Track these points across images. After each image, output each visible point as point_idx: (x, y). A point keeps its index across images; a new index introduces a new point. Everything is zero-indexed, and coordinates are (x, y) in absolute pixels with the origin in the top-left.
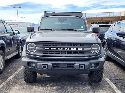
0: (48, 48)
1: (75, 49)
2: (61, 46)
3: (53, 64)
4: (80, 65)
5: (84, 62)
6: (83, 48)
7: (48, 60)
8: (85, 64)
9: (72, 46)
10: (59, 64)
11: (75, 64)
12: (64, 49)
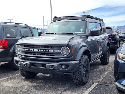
0: (28, 50)
1: (47, 51)
2: (36, 48)
3: (31, 63)
4: (50, 65)
5: (54, 63)
6: (54, 50)
7: (28, 59)
8: (55, 65)
9: (45, 48)
10: (36, 64)
11: (47, 65)
12: (38, 50)
